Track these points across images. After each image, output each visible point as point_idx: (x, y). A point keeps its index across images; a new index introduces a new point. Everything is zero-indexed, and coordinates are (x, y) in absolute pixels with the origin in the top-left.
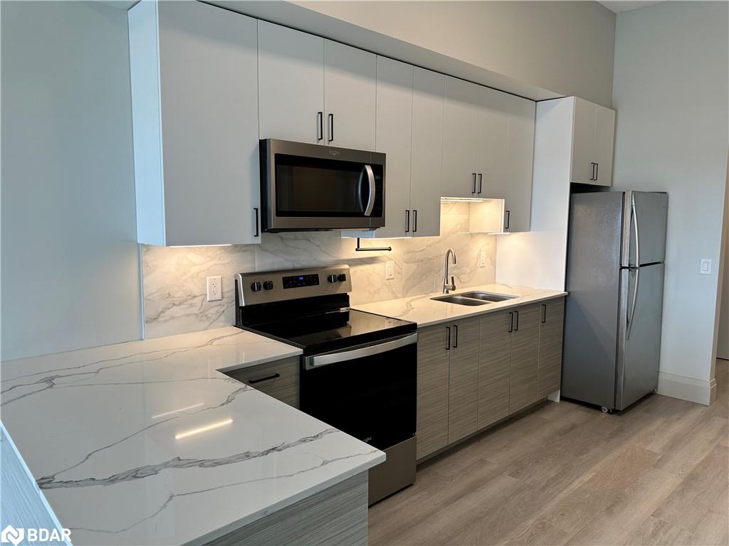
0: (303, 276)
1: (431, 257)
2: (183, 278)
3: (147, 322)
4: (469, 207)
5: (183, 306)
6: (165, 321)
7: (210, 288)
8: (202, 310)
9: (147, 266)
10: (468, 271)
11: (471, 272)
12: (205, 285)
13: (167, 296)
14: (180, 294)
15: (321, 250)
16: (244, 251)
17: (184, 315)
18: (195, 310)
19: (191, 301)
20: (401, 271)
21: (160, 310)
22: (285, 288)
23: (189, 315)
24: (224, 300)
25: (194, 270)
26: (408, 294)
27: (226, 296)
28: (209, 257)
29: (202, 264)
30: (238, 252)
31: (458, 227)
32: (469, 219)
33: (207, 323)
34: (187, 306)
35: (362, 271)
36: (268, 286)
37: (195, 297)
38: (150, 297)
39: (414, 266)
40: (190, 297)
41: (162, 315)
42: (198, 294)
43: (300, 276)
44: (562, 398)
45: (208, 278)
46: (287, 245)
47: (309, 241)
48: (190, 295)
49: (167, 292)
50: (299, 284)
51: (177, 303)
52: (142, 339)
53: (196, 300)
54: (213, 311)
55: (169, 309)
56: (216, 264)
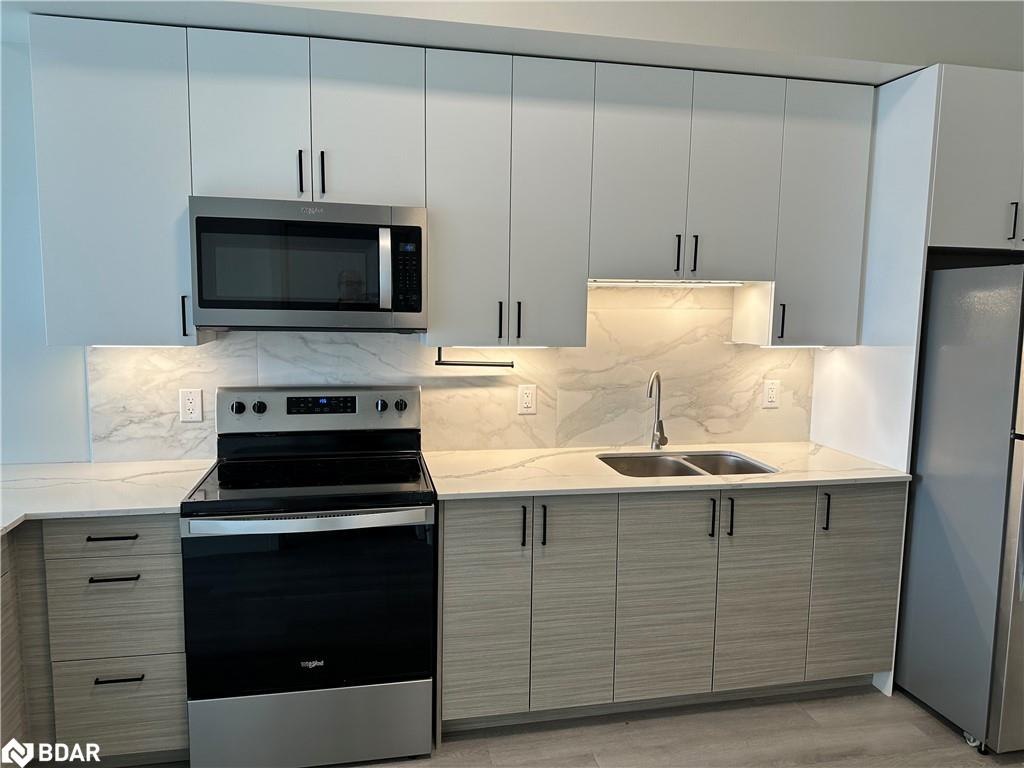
0: (327, 398)
1: (626, 382)
2: (144, 388)
3: (94, 440)
4: (733, 298)
5: (143, 425)
6: (120, 442)
7: (184, 405)
8: (172, 433)
9: (94, 370)
10: (729, 412)
11: (738, 416)
12: (176, 400)
13: (122, 409)
14: (140, 408)
15: (380, 359)
16: (239, 356)
17: (146, 437)
18: (163, 432)
19: (156, 419)
20: (551, 402)
21: (112, 426)
22: (289, 412)
23: (153, 437)
24: (206, 422)
25: (160, 379)
26: (571, 442)
27: (208, 416)
28: (183, 361)
29: (171, 371)
30: (228, 356)
31: (701, 332)
32: (731, 318)
33: (180, 452)
34: (151, 425)
35: (465, 397)
36: (261, 408)
37: (162, 414)
38: (97, 409)
39: (586, 397)
40: (154, 414)
41: (115, 433)
42: (164, 411)
43: (322, 398)
44: (897, 688)
45: (180, 390)
46: (315, 351)
47: (358, 346)
48: (154, 412)
49: (122, 405)
50: (317, 410)
51: (136, 420)
52: (90, 462)
53: (162, 419)
54: (190, 435)
55: (124, 426)
56: (191, 372)
